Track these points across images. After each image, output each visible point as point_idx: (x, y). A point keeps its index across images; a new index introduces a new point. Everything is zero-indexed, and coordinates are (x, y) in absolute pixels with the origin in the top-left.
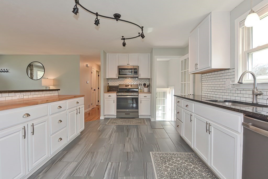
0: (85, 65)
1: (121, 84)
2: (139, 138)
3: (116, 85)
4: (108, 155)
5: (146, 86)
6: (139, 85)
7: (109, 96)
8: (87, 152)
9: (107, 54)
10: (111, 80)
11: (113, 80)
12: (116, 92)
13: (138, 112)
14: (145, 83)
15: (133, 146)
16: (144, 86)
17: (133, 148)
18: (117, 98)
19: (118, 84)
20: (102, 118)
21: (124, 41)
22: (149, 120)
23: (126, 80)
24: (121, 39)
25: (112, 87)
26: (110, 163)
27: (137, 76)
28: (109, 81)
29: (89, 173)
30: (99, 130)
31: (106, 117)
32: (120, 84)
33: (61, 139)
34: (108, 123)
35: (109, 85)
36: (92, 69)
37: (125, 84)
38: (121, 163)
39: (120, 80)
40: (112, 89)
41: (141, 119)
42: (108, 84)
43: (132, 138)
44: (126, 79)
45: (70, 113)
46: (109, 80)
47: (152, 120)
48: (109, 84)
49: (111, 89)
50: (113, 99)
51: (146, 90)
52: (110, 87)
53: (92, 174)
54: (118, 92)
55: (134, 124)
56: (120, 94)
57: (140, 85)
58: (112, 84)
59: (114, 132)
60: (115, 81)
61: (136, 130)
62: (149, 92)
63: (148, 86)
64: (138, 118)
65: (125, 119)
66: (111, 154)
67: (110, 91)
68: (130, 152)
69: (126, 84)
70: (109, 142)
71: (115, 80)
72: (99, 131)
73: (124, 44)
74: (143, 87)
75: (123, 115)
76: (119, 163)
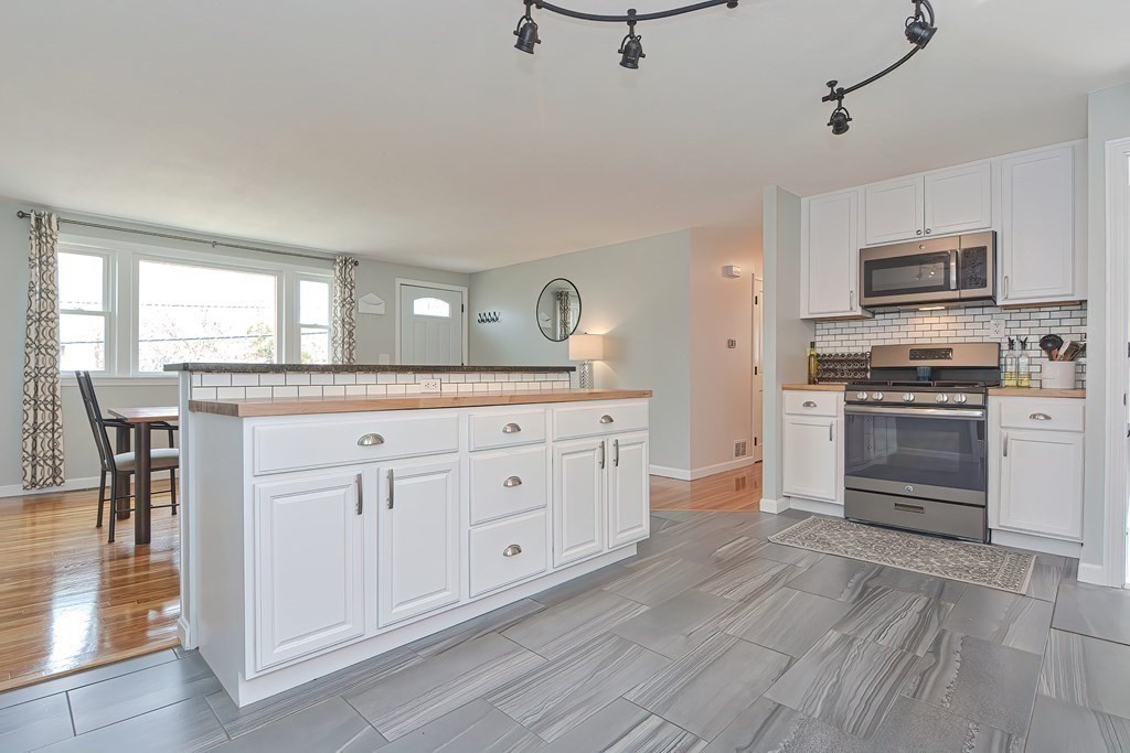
0: (719, 271)
1: (888, 343)
2: (909, 657)
3: (853, 351)
4: (673, 681)
5: (1062, 351)
6: (1005, 346)
7: (808, 404)
8: (606, 633)
9: (804, 201)
10: (832, 325)
11: (839, 325)
12: (844, 388)
13: (985, 507)
14: (1054, 331)
15: (838, 686)
16: (1044, 354)
17: (828, 696)
18: (849, 418)
19: (867, 343)
20: (769, 505)
21: (840, 107)
22: (1069, 568)
23: (919, 321)
24: (825, 99)
25: (833, 361)
26: (654, 721)
27: (987, 291)
28: (818, 333)
29: (548, 720)
30: (719, 555)
31: (794, 505)
32: (881, 343)
33: (517, 550)
34: (783, 538)
35: (819, 351)
36: (755, 282)
37: (911, 342)
38: (703, 744)
39: (880, 323)
40: (834, 370)
41: (1007, 550)
42: (813, 345)
43: (857, 643)
44: (918, 314)
45: (565, 458)
46: (819, 326)
47: (1087, 573)
48: (817, 345)
49: (830, 370)
50: (827, 421)
51: (1056, 372)
52: (822, 360)
53: (551, 735)
54: (855, 385)
55: (927, 572)
56: (863, 396)
57: (1017, 345)
58: (834, 344)
59: (781, 583)
60: (853, 331)
61: (918, 606)
62: (1078, 388)
63: (1077, 351)
64: (990, 543)
65: (894, 535)
66: (692, 680)
67: (821, 379)
68: (793, 712)
69: (918, 341)
70: (723, 624)
71: (853, 324)
72: (719, 560)
73: (840, 124)
74: (1038, 361)
75: (884, 510)
76: (696, 740)
